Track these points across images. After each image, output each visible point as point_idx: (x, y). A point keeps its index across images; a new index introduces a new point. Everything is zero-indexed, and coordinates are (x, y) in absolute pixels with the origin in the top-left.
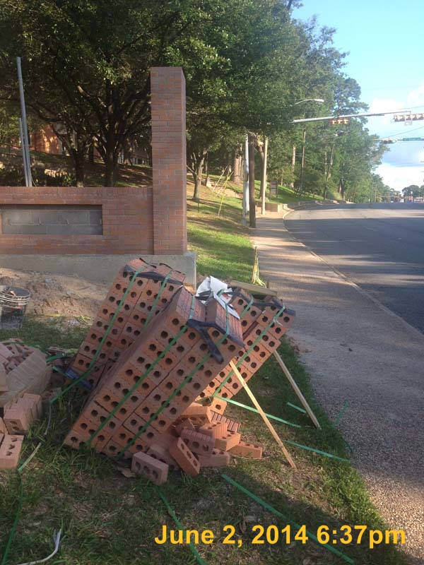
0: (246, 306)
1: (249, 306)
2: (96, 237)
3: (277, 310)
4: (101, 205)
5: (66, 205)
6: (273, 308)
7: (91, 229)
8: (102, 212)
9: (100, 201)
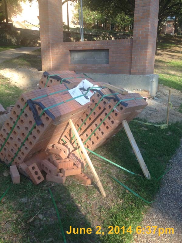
0: (101, 98)
1: (102, 98)
2: (105, 65)
3: (117, 102)
4: (109, 49)
5: (94, 50)
6: (115, 101)
7: (104, 61)
8: (109, 53)
9: (108, 47)
